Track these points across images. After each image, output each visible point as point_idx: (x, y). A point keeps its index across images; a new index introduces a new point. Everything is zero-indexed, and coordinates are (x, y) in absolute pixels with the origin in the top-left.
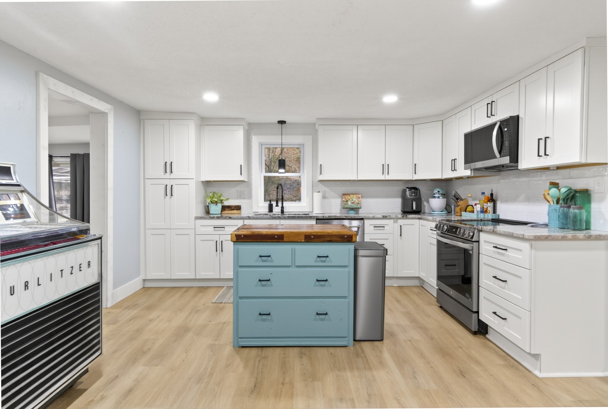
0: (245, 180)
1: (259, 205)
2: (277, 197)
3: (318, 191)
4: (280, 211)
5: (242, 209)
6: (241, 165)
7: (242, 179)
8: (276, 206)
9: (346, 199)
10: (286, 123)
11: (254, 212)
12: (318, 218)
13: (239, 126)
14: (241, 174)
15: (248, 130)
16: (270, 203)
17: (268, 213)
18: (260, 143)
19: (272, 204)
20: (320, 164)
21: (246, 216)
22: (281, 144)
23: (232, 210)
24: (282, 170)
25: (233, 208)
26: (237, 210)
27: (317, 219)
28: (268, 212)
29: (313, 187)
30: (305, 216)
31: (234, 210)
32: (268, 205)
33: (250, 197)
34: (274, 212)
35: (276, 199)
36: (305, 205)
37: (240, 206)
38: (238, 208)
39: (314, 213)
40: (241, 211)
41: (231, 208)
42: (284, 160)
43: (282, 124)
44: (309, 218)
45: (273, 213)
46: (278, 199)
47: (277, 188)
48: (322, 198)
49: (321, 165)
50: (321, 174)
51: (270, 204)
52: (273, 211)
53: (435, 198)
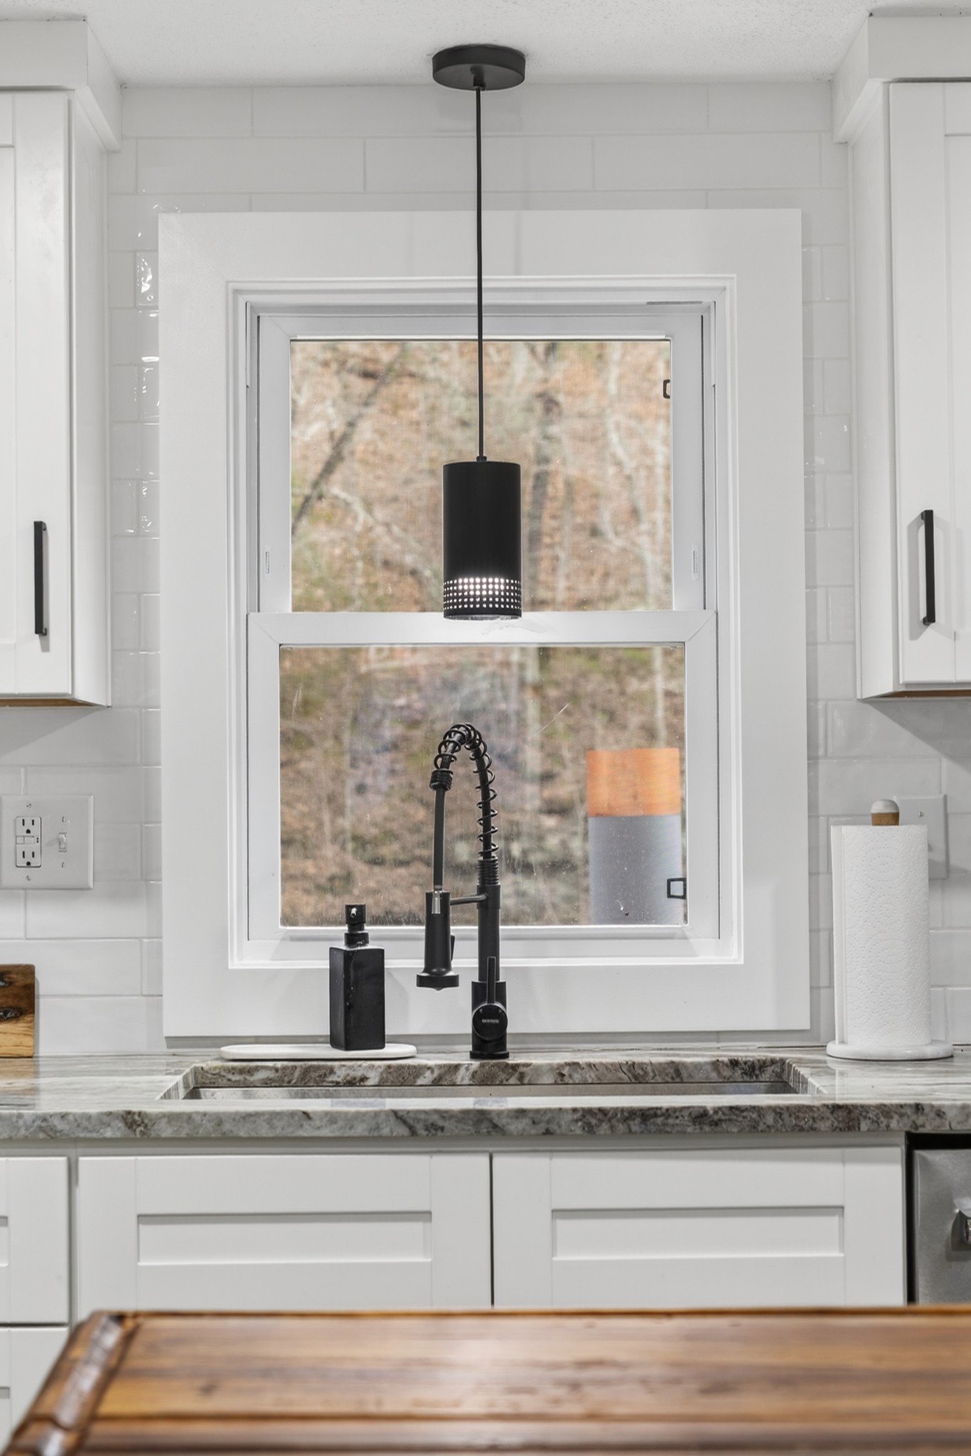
0: (81, 695)
1: (235, 963)
2: (438, 880)
3: (878, 807)
4: (468, 1028)
5: (44, 1005)
6: (39, 528)
7: (56, 685)
8: (422, 982)
10: (529, 69)
11: (173, 1041)
12: (929, 1126)
13: (20, 97)
14: (41, 629)
15: (108, 152)
16: (351, 939)
17: (327, 1051)
18: (237, 292)
19: (380, 953)
20: (910, 513)
21: (94, 1110)
22: (474, 300)
27: (917, 1142)
28: (334, 1042)
29: (813, 759)
30: (778, 1111)
32: (326, 963)
33: (134, 874)
34: (400, 1039)
35: (422, 900)
36: (734, 955)
37: (28, 971)
39: (834, 1048)
40: (33, 1031)
42: (508, 474)
43: (479, 84)
44: (823, 1126)
45: (390, 1050)
46: (445, 898)
47: (441, 781)
48: (924, 875)
49: (928, 517)
50: (930, 618)
51: (348, 956)
52: (389, 1031)
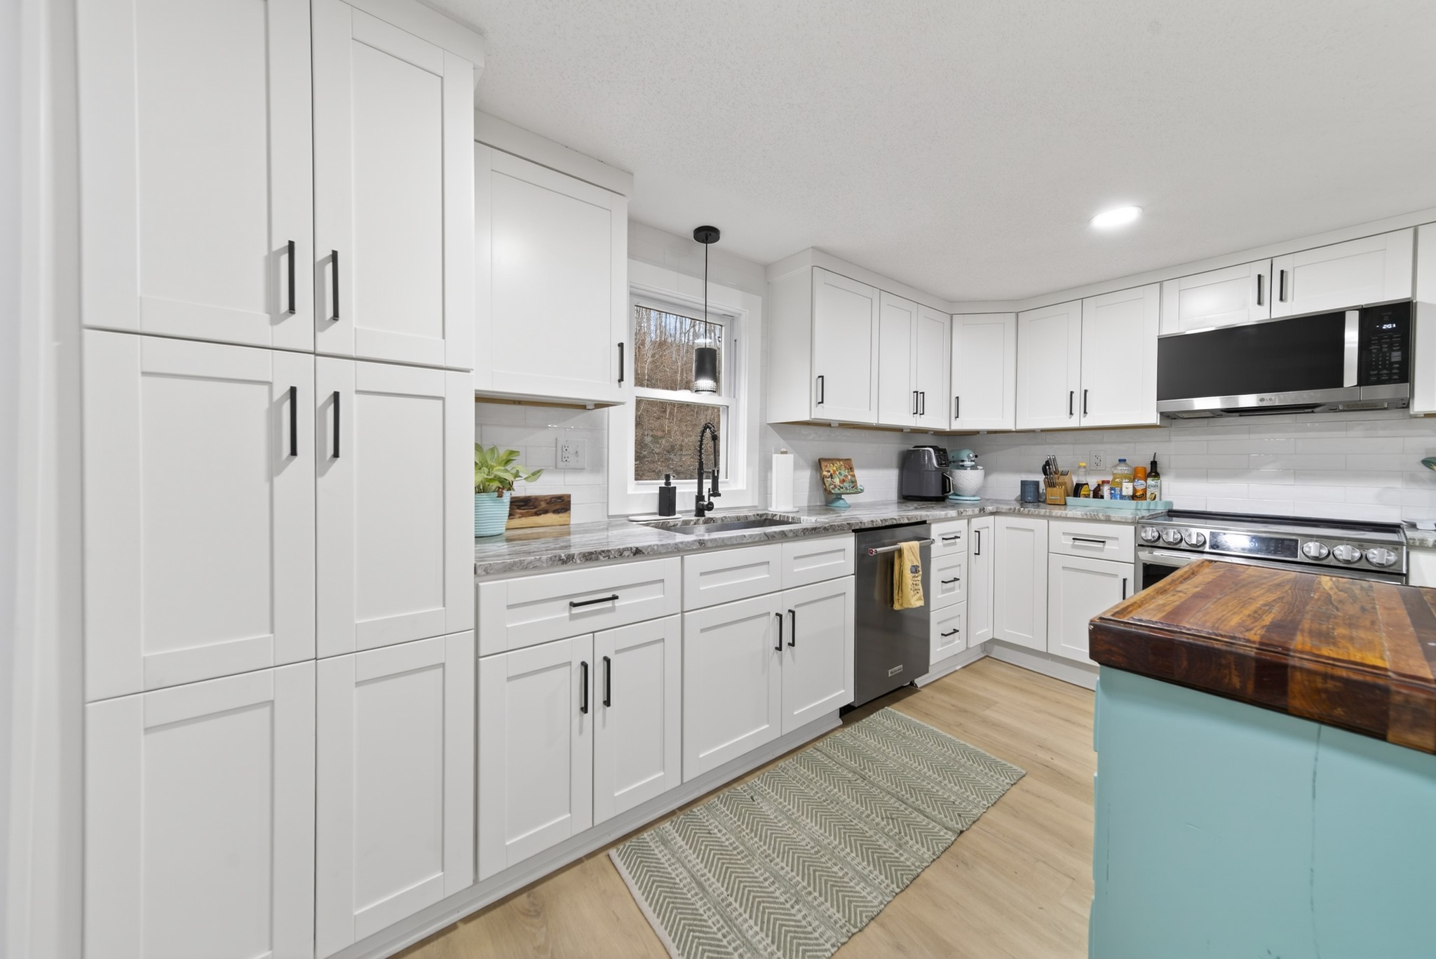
3: (784, 450)
5: (573, 508)
6: (622, 345)
9: (829, 472)
14: (622, 379)
16: (667, 484)
19: (675, 488)
23: (537, 514)
24: (705, 383)
25: (543, 505)
26: (556, 512)
31: (546, 512)
32: (657, 491)
33: (598, 464)
37: (569, 496)
38: (561, 504)
40: (570, 517)
41: (535, 508)
42: (715, 353)
45: (677, 516)
49: (822, 377)
50: (822, 402)
51: (664, 488)
53: (966, 469)
